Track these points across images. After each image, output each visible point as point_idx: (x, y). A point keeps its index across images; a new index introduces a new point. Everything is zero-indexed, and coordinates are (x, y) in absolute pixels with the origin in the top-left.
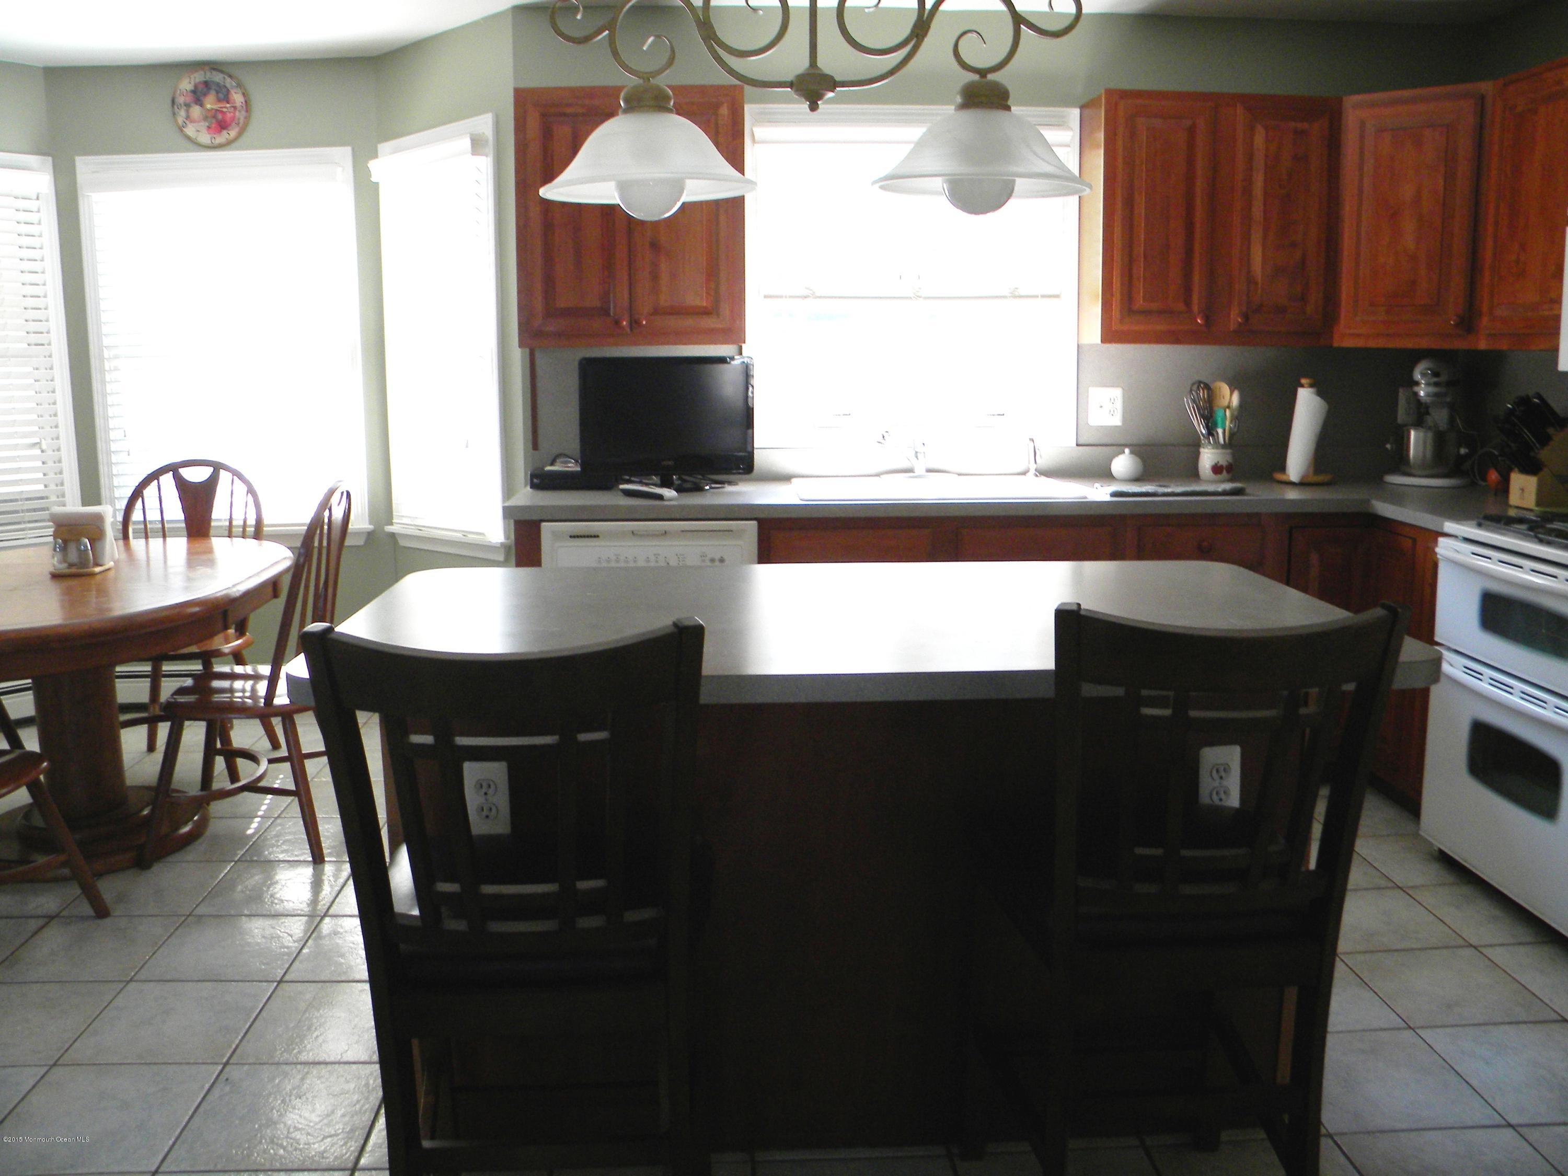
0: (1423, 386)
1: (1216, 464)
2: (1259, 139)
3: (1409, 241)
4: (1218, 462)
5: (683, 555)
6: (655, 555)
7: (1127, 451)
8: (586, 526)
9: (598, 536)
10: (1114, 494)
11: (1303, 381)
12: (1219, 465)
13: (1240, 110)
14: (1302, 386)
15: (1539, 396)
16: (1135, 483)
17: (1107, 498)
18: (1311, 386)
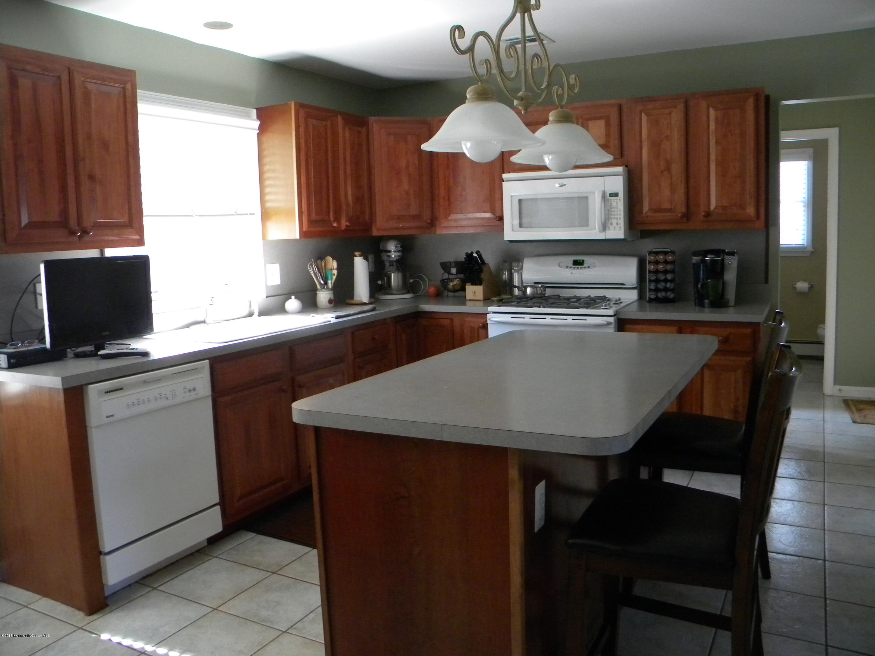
0: (393, 251)
1: (330, 299)
2: (347, 134)
3: (405, 186)
4: (331, 298)
5: (174, 391)
6: (159, 394)
7: (293, 297)
8: (119, 382)
9: (122, 389)
10: (337, 317)
11: (357, 253)
12: (331, 299)
13: (340, 119)
14: (356, 256)
15: (478, 252)
16: (299, 313)
17: (334, 321)
18: (360, 256)
